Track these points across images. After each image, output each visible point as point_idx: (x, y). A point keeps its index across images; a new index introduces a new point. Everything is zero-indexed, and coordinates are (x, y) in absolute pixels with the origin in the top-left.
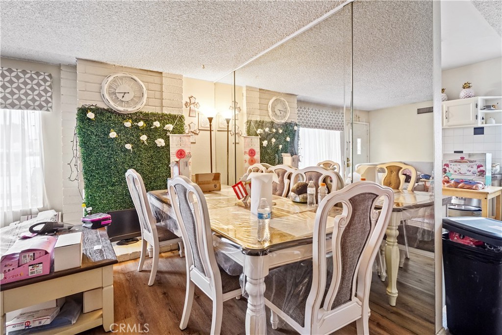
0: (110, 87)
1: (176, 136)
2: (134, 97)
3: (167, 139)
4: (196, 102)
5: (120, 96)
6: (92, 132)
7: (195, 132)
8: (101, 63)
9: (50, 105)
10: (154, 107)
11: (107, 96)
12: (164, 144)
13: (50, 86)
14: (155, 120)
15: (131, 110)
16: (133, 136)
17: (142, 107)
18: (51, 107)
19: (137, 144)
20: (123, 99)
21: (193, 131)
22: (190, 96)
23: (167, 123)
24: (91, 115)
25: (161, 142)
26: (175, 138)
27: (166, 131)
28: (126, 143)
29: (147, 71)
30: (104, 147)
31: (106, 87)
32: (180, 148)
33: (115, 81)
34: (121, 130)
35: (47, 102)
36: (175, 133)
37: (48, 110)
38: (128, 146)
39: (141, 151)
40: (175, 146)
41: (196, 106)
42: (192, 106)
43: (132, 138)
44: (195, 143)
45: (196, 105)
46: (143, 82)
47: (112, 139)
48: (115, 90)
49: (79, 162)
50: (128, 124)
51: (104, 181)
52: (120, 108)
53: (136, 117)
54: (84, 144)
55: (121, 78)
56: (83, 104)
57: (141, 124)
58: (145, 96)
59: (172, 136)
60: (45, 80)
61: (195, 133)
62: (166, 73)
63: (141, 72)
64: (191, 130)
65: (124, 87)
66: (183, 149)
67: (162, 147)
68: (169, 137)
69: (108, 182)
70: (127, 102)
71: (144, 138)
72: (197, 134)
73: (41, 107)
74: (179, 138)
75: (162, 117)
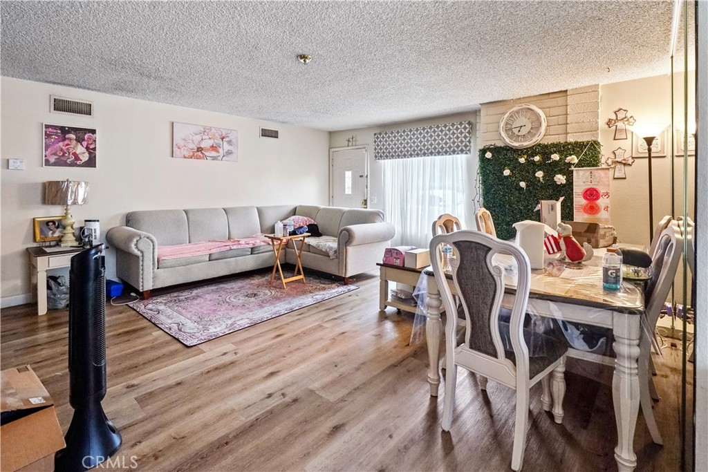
0: (507, 124)
1: (584, 170)
2: (532, 128)
3: (569, 175)
4: (629, 115)
5: (516, 131)
6: (490, 171)
7: (623, 162)
8: (501, 101)
9: (468, 148)
10: (557, 136)
11: (503, 134)
12: (564, 182)
13: (469, 132)
14: (555, 152)
15: (527, 143)
16: (529, 172)
17: (539, 138)
18: (469, 150)
19: (532, 182)
20: (519, 134)
21: (619, 160)
22: (616, 109)
23: (571, 155)
24: (489, 155)
25: (560, 179)
26: (581, 173)
27: (570, 164)
28: (521, 181)
29: (549, 94)
30: (500, 184)
31: (502, 124)
32: (590, 187)
33: (512, 116)
34: (515, 166)
35: (466, 146)
36: (582, 167)
37: (466, 153)
38: (523, 184)
39: (537, 189)
40: (582, 184)
41: (626, 123)
42: (620, 125)
43: (527, 174)
44: (625, 178)
45: (628, 120)
46: (541, 108)
47: (507, 177)
48: (512, 125)
49: (481, 199)
50: (522, 160)
51: (500, 219)
52: (516, 144)
53: (531, 151)
54: (484, 182)
55: (518, 112)
56: (485, 145)
57: (537, 158)
58: (544, 125)
59: (577, 170)
60: (465, 128)
61: (624, 164)
62: (572, 90)
63: (541, 98)
64: (617, 159)
65: (521, 120)
66: (595, 187)
67: (564, 186)
68: (572, 171)
69: (503, 220)
70: (524, 135)
71: (540, 174)
72: (630, 165)
73: (462, 151)
74: (588, 173)
75: (564, 147)
